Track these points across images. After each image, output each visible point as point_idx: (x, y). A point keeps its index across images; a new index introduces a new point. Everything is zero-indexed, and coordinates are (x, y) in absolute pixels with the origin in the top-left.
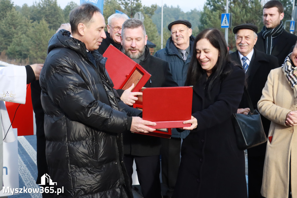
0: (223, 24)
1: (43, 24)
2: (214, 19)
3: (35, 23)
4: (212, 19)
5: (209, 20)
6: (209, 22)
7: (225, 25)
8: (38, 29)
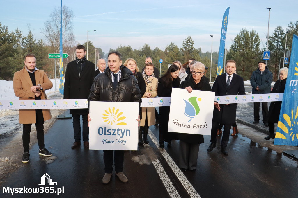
0: (265, 58)
1: (144, 57)
2: (236, 55)
3: (141, 56)
4: (235, 55)
5: (234, 56)
6: (234, 57)
7: (266, 58)
8: (142, 59)
